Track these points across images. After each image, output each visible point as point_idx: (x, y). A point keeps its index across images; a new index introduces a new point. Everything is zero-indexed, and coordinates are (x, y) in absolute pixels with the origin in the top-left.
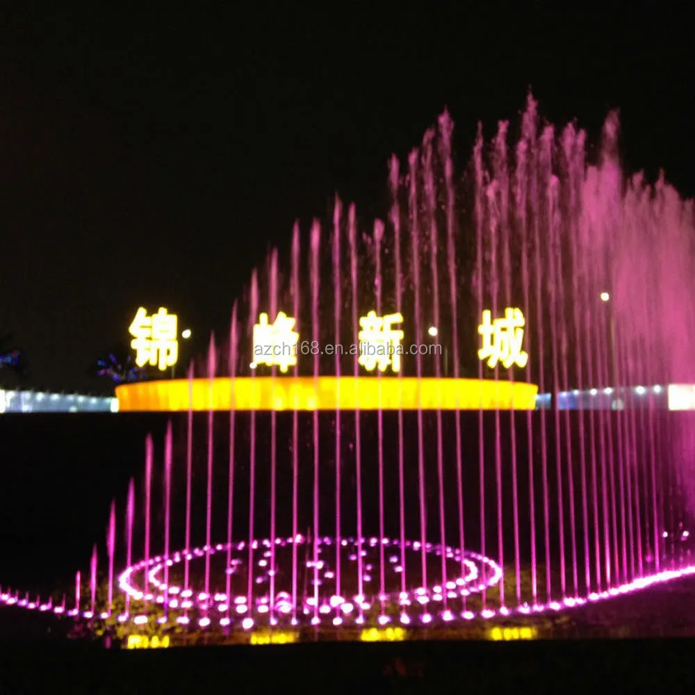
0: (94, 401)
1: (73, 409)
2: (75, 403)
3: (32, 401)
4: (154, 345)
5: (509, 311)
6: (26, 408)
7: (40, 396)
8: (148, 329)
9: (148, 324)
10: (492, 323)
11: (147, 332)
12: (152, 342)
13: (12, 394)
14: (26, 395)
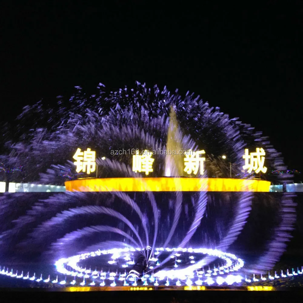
0: (58, 187)
1: (48, 191)
2: (49, 188)
3: (29, 187)
4: (85, 164)
5: (258, 149)
6: (26, 190)
7: (33, 185)
8: (82, 157)
9: (82, 155)
10: (249, 154)
11: (81, 158)
12: (84, 162)
13: (19, 184)
14: (26, 185)
